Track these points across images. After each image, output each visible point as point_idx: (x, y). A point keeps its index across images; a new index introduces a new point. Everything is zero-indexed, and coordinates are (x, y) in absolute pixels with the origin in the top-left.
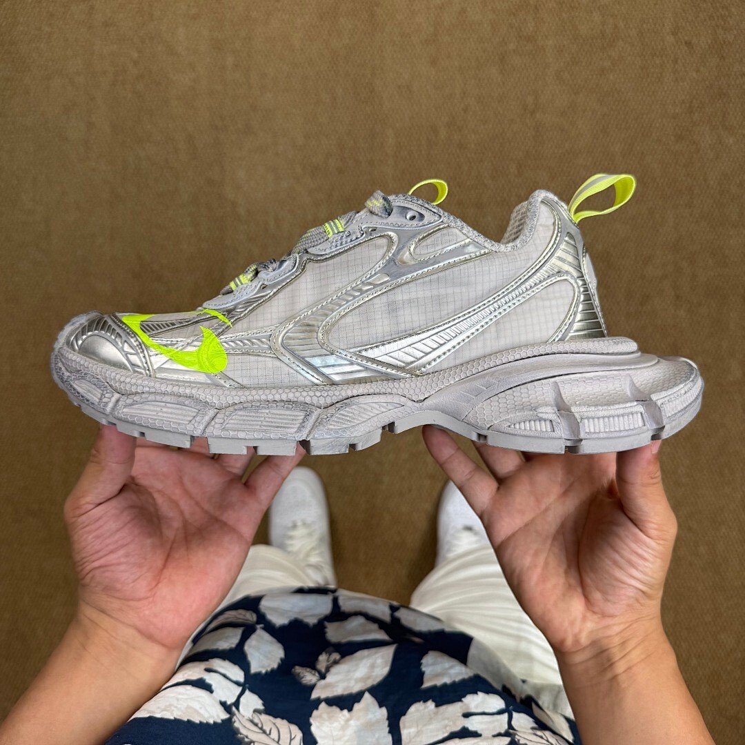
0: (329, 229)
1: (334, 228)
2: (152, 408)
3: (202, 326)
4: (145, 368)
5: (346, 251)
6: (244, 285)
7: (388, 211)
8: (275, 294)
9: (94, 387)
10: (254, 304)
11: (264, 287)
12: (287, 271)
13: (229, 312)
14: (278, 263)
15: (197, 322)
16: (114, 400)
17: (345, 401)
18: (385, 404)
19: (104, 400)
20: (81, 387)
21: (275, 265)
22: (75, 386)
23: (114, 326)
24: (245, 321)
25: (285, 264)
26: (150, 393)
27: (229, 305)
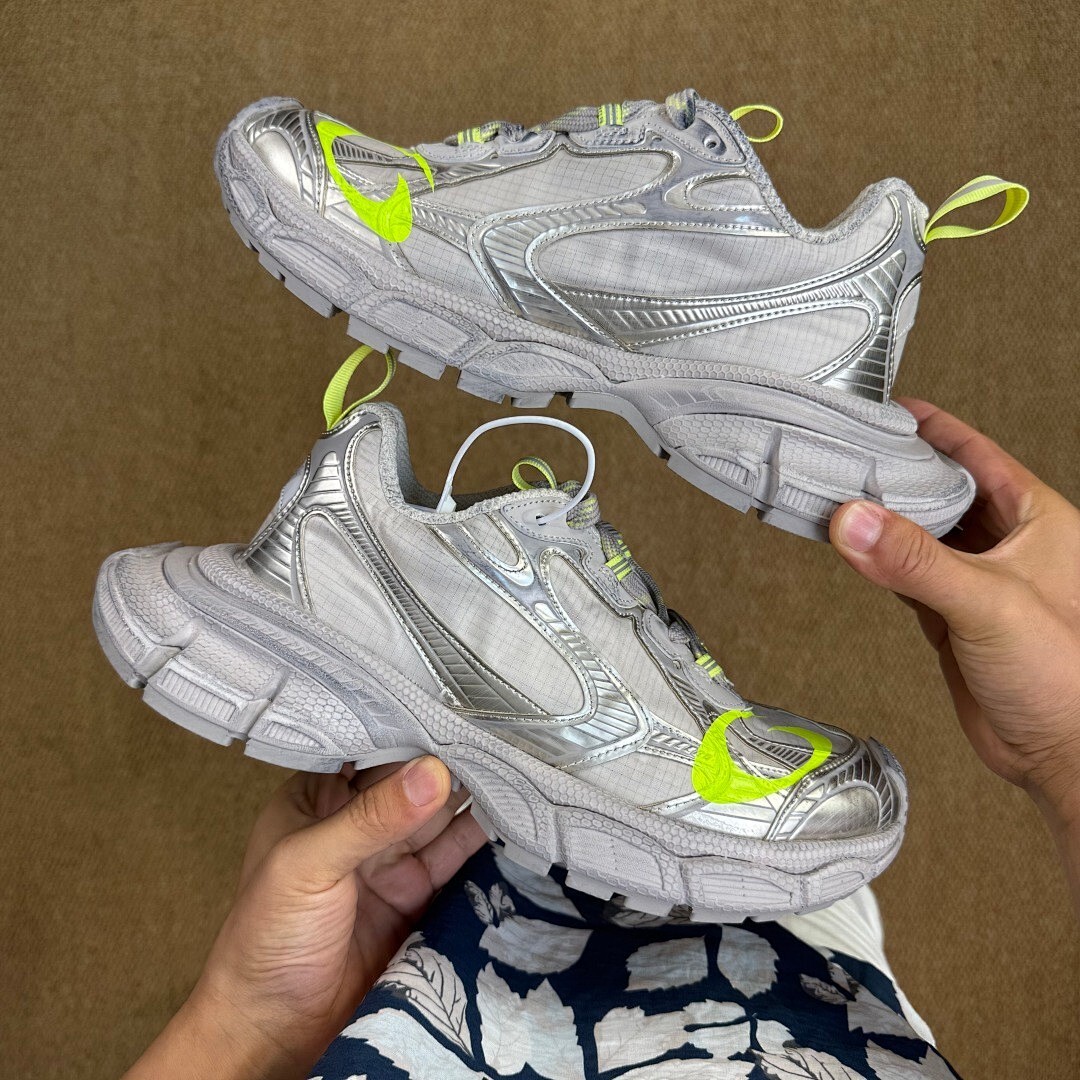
0: (604, 115)
1: (611, 117)
2: (304, 252)
3: (401, 174)
4: (315, 200)
5: (611, 154)
6: (475, 143)
7: (686, 121)
8: (502, 172)
9: (251, 196)
10: (473, 173)
11: (495, 157)
12: (531, 149)
13: (440, 169)
14: (526, 133)
15: (398, 166)
16: (266, 223)
17: (523, 343)
18: (570, 368)
19: (257, 219)
20: (237, 190)
21: (521, 135)
22: (233, 188)
23: (303, 130)
24: (453, 190)
25: (532, 140)
26: (308, 234)
27: (444, 162)
